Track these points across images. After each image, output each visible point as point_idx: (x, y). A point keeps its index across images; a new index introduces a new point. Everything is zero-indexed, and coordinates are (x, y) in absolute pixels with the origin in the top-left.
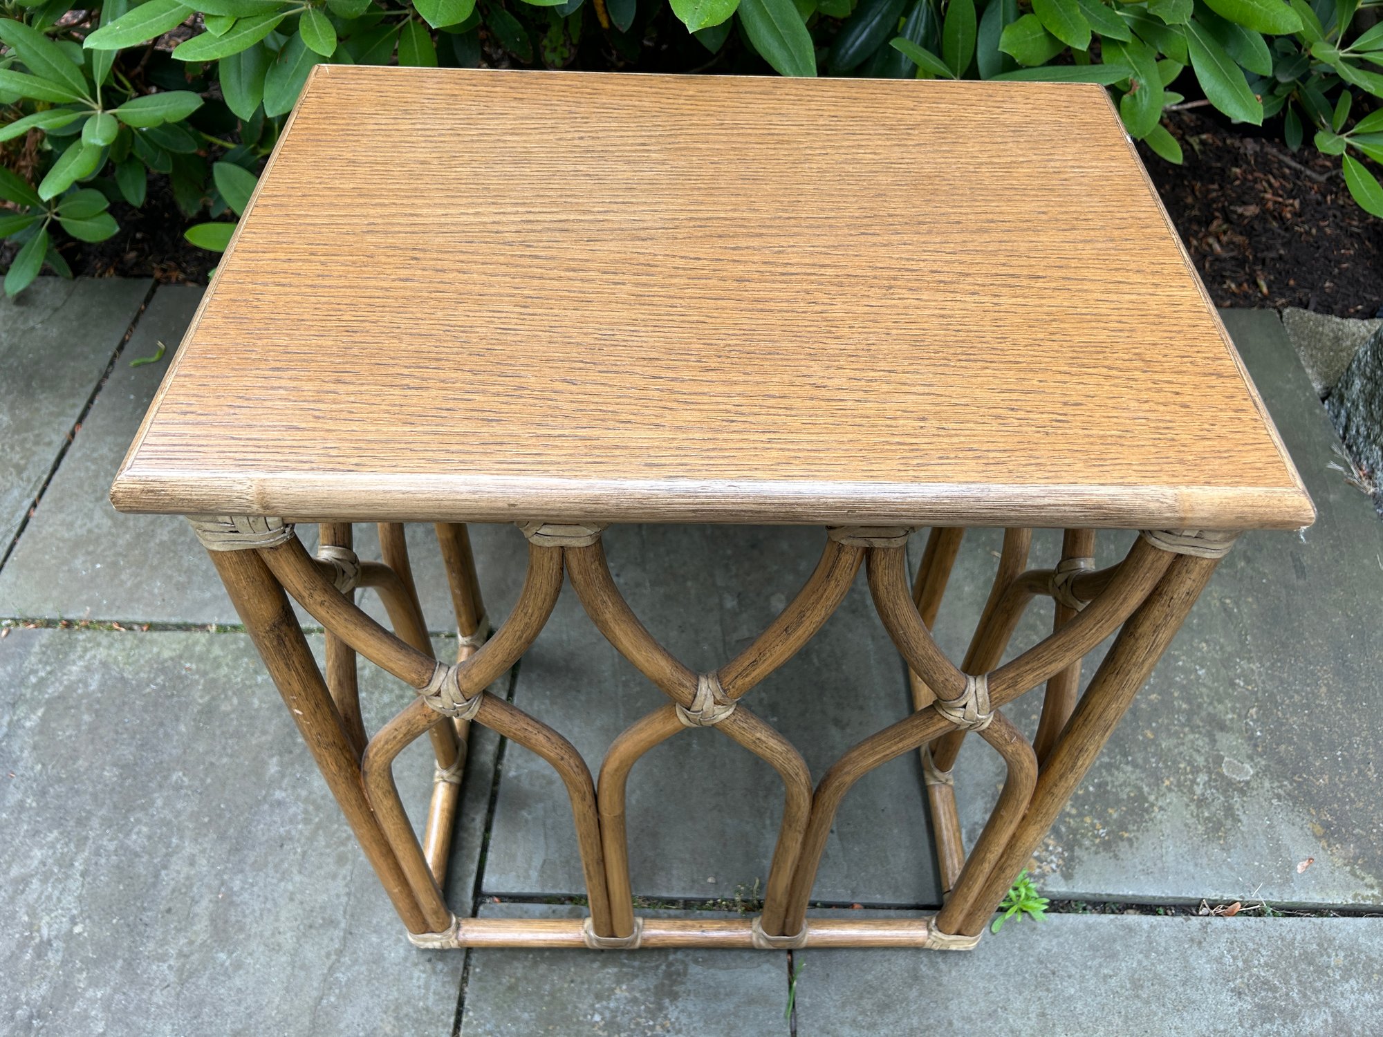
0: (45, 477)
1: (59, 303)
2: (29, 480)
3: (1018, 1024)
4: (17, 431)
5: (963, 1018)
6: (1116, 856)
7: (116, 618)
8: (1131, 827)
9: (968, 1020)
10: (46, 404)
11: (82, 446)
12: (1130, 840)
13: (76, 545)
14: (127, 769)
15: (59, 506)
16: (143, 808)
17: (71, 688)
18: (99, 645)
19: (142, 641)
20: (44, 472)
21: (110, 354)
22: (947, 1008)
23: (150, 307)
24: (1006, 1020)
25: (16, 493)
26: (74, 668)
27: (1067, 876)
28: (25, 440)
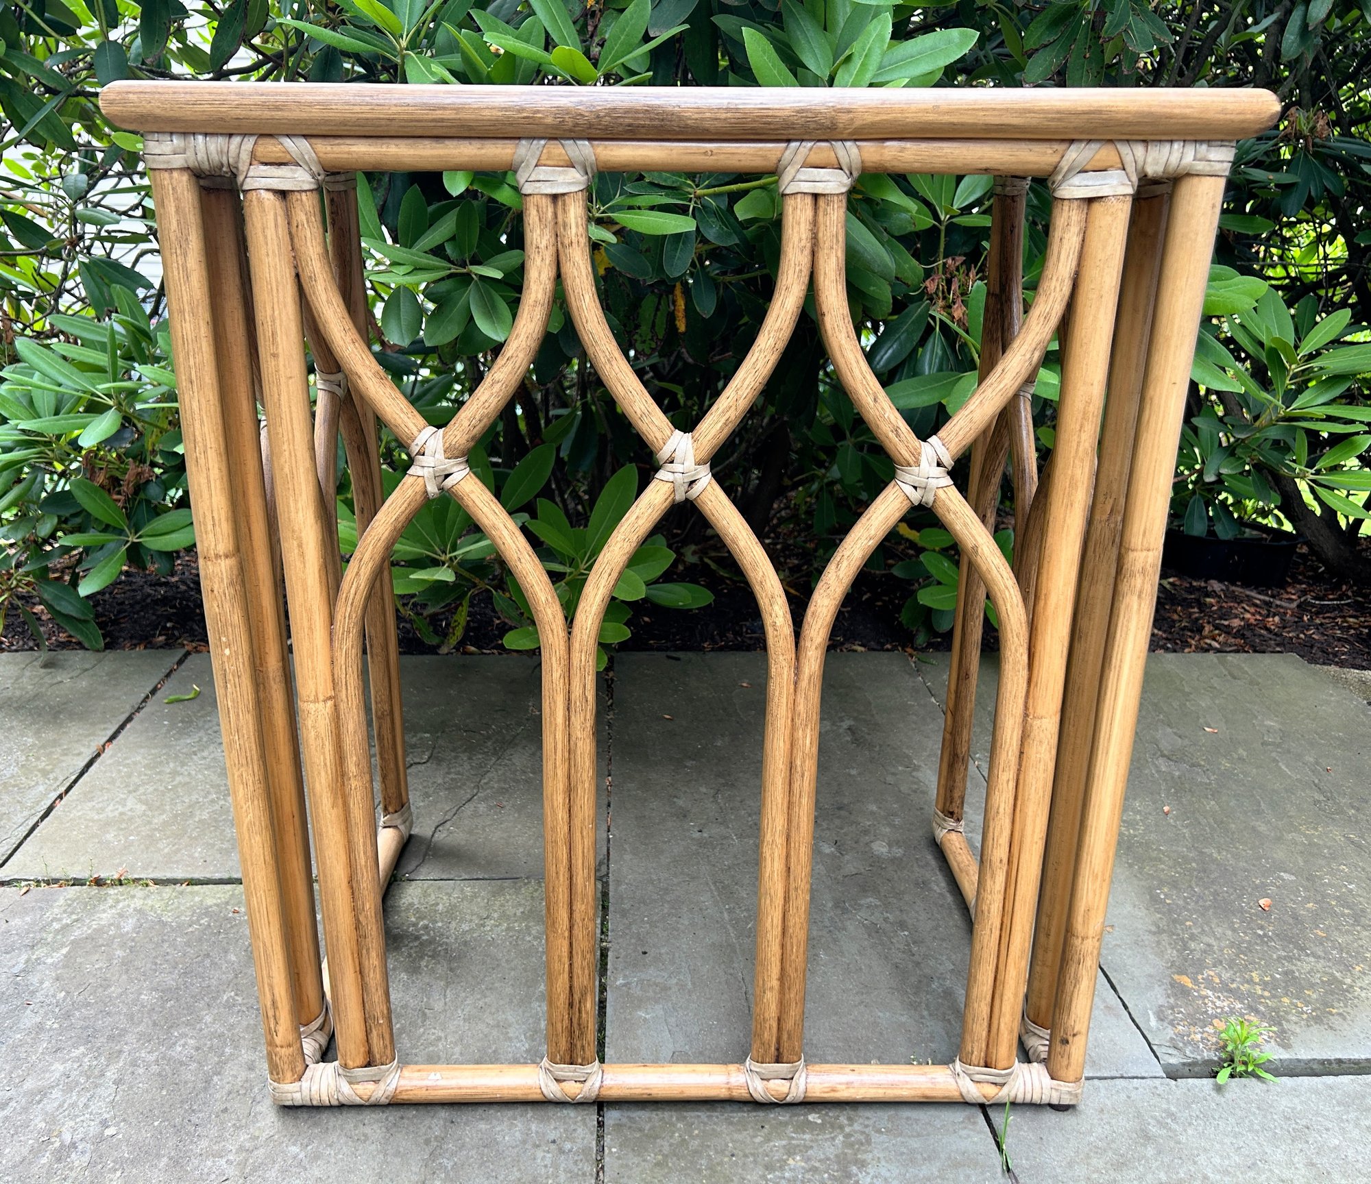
0: (73, 777)
1: (87, 666)
2: (56, 779)
3: (1287, 1174)
4: (43, 747)
5: (1219, 1172)
6: (1331, 1028)
7: (152, 876)
8: (1336, 1004)
9: (1226, 1172)
10: (75, 730)
11: (111, 756)
12: (1340, 1014)
13: (107, 824)
14: (167, 993)
15: (88, 796)
16: (188, 1024)
17: (100, 931)
18: (133, 897)
19: (181, 893)
20: (72, 774)
21: (143, 695)
22: (1195, 1163)
23: (183, 667)
24: (1271, 1170)
25: (41, 788)
26: (104, 916)
27: (1286, 1046)
28: (52, 753)
